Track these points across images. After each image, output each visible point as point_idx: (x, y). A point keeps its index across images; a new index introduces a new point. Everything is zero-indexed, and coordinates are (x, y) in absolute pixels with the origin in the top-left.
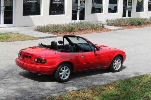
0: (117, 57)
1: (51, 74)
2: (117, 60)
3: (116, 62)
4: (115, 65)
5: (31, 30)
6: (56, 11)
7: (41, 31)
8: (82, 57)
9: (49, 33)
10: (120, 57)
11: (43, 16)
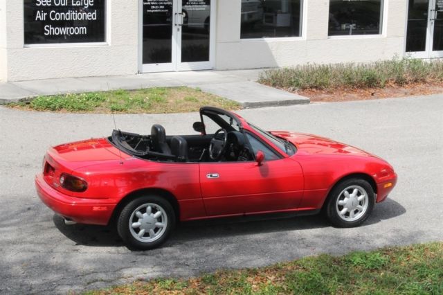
0: (351, 181)
1: (105, 224)
2: (350, 191)
3: (348, 197)
4: (345, 204)
5: (249, 80)
6: (354, 25)
7: (274, 85)
8: (211, 176)
9: (294, 90)
10: (363, 181)
11: (307, 40)
